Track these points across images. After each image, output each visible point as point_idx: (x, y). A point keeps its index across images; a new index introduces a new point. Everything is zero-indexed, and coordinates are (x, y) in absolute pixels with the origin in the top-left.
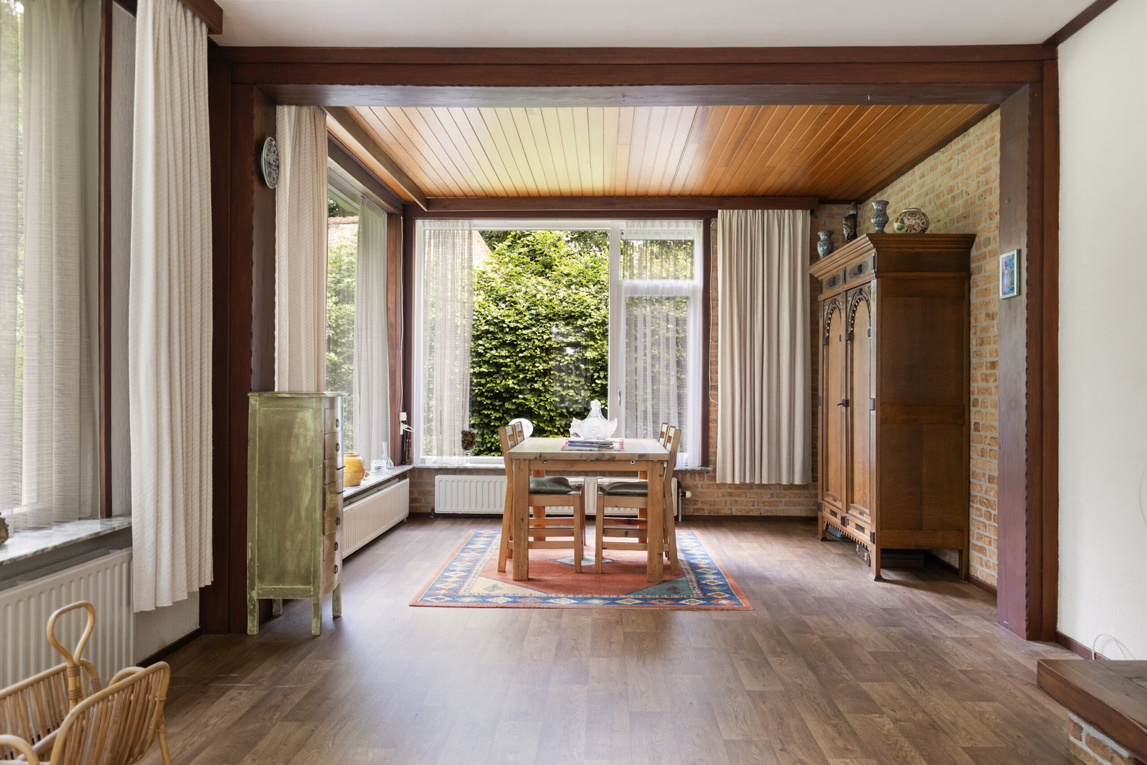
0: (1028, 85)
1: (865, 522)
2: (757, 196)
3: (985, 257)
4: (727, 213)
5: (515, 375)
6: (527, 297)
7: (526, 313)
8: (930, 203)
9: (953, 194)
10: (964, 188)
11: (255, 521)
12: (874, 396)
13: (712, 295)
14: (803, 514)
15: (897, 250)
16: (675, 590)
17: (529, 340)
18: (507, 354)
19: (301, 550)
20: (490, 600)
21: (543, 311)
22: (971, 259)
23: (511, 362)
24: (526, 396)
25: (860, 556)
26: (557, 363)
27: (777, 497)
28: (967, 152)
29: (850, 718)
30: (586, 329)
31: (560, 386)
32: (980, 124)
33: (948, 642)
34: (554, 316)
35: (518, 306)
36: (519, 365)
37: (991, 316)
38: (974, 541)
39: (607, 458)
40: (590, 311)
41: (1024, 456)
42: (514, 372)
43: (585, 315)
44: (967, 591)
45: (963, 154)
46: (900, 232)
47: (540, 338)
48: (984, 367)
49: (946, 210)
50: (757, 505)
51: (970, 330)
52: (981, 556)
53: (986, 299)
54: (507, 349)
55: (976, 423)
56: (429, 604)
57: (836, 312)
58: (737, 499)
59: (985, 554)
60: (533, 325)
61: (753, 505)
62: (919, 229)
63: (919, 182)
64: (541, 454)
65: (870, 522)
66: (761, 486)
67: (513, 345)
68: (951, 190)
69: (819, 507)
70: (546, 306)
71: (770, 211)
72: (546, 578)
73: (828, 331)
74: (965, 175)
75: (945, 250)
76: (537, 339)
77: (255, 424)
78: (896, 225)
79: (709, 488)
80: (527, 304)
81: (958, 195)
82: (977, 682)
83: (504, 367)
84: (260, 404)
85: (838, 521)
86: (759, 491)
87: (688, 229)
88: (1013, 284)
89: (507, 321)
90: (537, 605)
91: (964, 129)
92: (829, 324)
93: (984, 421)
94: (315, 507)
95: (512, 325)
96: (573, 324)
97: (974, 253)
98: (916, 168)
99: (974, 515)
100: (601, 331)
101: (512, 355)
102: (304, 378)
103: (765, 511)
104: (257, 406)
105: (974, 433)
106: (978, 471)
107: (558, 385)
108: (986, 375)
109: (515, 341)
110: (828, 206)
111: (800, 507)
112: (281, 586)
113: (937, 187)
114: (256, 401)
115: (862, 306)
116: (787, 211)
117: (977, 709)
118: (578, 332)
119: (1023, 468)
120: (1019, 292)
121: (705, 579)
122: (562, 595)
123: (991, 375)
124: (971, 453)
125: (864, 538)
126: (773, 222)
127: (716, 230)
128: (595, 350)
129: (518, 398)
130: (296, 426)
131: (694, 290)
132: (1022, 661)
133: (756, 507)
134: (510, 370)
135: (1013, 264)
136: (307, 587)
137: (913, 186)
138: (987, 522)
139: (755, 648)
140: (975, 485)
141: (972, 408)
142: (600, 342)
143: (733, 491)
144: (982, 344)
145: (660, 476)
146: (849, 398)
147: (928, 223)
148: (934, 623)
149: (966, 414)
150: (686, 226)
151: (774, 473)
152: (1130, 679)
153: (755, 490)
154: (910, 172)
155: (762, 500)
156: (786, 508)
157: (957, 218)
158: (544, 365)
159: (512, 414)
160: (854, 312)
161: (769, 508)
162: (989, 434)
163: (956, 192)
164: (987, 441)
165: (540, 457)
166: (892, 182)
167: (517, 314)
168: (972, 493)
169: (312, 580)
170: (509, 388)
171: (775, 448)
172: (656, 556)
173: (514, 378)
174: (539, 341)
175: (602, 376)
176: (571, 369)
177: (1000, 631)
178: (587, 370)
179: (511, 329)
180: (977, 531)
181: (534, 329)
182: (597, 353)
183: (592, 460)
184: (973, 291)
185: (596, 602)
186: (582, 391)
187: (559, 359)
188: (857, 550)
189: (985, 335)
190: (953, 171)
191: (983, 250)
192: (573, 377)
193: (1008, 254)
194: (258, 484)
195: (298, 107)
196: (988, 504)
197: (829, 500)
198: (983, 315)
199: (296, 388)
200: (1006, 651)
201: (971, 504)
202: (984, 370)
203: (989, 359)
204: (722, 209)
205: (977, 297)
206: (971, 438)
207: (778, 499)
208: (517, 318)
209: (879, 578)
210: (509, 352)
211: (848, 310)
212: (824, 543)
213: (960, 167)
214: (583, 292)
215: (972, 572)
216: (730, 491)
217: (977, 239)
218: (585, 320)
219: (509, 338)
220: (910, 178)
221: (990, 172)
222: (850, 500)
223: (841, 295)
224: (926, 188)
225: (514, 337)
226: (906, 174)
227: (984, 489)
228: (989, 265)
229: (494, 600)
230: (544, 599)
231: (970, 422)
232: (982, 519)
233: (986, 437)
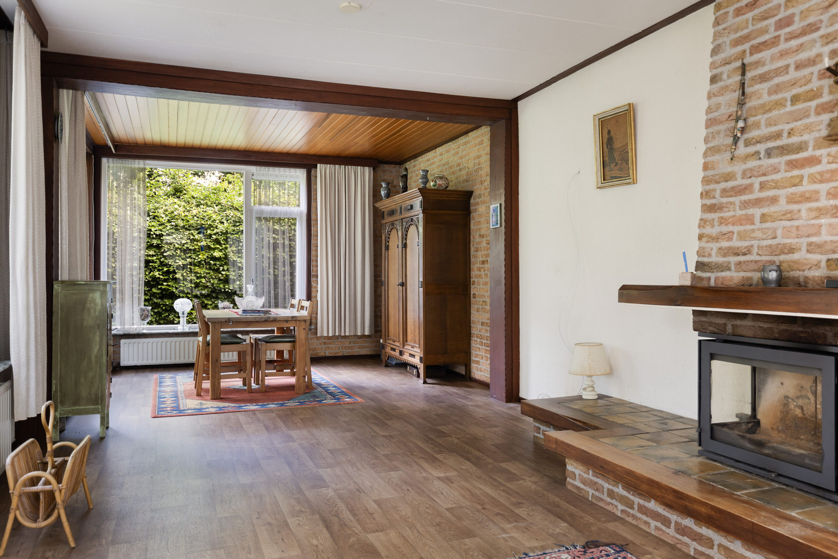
0: (504, 120)
1: (416, 352)
2: (341, 157)
3: (478, 204)
4: (323, 166)
5: (160, 268)
6: (167, 213)
7: (168, 224)
8: (446, 170)
9: (460, 167)
10: (466, 165)
11: (58, 366)
12: (421, 280)
13: (313, 217)
14: (369, 353)
15: (433, 198)
16: (315, 396)
17: (171, 244)
18: (154, 254)
19: (92, 383)
20: (205, 410)
21: (181, 223)
22: (471, 204)
23: (157, 259)
24: (169, 284)
25: (410, 373)
26: (193, 260)
27: (354, 343)
28: (468, 145)
29: (437, 440)
30: (214, 237)
31: (195, 276)
32: (475, 131)
33: (470, 407)
34: (189, 227)
35: (161, 219)
36: (163, 261)
37: (482, 236)
38: (473, 358)
39: (272, 319)
40: (216, 224)
41: (504, 309)
42: (159, 266)
43: (212, 227)
44: (471, 385)
45: (465, 146)
46: (434, 188)
47: (179, 242)
48: (478, 263)
49: (456, 175)
50: (342, 349)
51: (470, 243)
52: (477, 366)
53: (479, 227)
54: (153, 250)
55: (474, 294)
56: (166, 416)
57: (394, 231)
58: (329, 346)
59: (479, 365)
60: (173, 233)
61: (339, 349)
62: (444, 187)
63: (439, 157)
64: (229, 318)
65: (419, 351)
66: (345, 337)
67: (158, 247)
68: (459, 165)
69: (383, 347)
70: (183, 220)
71: (350, 167)
72: (231, 396)
73: (388, 242)
74: (467, 158)
75: (458, 199)
76: (177, 243)
77: (58, 302)
78: (432, 184)
79: (311, 340)
80: (167, 218)
81: (463, 168)
82: (489, 421)
83: (152, 263)
84: (61, 288)
85: (397, 354)
86: (343, 340)
87: (297, 174)
88: (497, 221)
89: (153, 229)
90: (236, 410)
91: (466, 133)
92: (389, 238)
93: (478, 293)
94: (102, 354)
95: (158, 233)
96: (204, 233)
97: (472, 201)
98: (437, 149)
99: (473, 344)
100: (225, 238)
101: (157, 255)
102: (79, 271)
103: (346, 352)
104: (60, 290)
105: (473, 299)
106: (475, 320)
107: (193, 275)
108: (480, 268)
109: (160, 244)
110: (382, 165)
111: (367, 349)
112: (77, 407)
113: (450, 162)
114: (59, 286)
115: (413, 228)
116: (359, 167)
117: (492, 430)
118: (208, 238)
119: (503, 315)
120: (501, 225)
121: (329, 390)
122: (249, 405)
123: (482, 268)
124: (471, 310)
125: (416, 361)
126: (351, 174)
127: (316, 177)
128: (221, 251)
129: (162, 285)
130: (88, 302)
131: (301, 212)
132: (506, 411)
133: (341, 350)
134: (156, 265)
135: (497, 211)
136: (96, 406)
137: (436, 160)
138: (480, 347)
139: (376, 418)
140: (474, 327)
141: (471, 286)
142: (224, 246)
143: (327, 341)
144: (477, 251)
145: (304, 329)
146: (404, 281)
147: (448, 184)
148: (460, 400)
149: (469, 289)
150: (295, 172)
151: (352, 329)
152: (559, 403)
153: (340, 340)
154: (434, 151)
155: (344, 346)
156: (359, 350)
157: (462, 181)
158: (183, 261)
159: (158, 296)
160: (407, 231)
161: (348, 351)
162: (481, 300)
163: (462, 166)
164: (480, 303)
165: (229, 320)
166: (422, 155)
167: (160, 225)
168: (472, 332)
169: (100, 402)
170: (155, 277)
171: (353, 313)
172: (302, 378)
173: (159, 270)
174: (178, 244)
175: (226, 269)
176: (203, 264)
177: (492, 400)
178: (215, 264)
179: (156, 235)
180: (475, 352)
181: (174, 236)
182: (222, 253)
183: (262, 321)
184: (472, 222)
185: (272, 406)
186: (211, 280)
187: (194, 257)
188: (408, 369)
189: (478, 246)
190: (460, 155)
191: (477, 200)
192: (204, 270)
193: (494, 206)
194: (60, 342)
195: (74, 91)
196: (481, 337)
197: (390, 342)
198: (478, 235)
199: (73, 278)
200: (498, 408)
201: (472, 338)
202: (478, 265)
203: (481, 259)
204: (320, 163)
205: (474, 225)
206: (471, 302)
207: (354, 345)
208: (161, 228)
209: (425, 382)
210: (155, 252)
211: (403, 230)
212: (386, 368)
213: (464, 153)
214: (210, 211)
215: (472, 375)
216: (324, 341)
217: (474, 194)
218: (213, 230)
219: (155, 242)
220: (433, 155)
221: (481, 158)
222: (405, 341)
223: (398, 221)
224: (443, 162)
225: (159, 241)
226: (431, 152)
227: (479, 329)
228: (481, 209)
229: (207, 410)
230: (240, 407)
231: (470, 294)
232: (478, 346)
233: (479, 301)
